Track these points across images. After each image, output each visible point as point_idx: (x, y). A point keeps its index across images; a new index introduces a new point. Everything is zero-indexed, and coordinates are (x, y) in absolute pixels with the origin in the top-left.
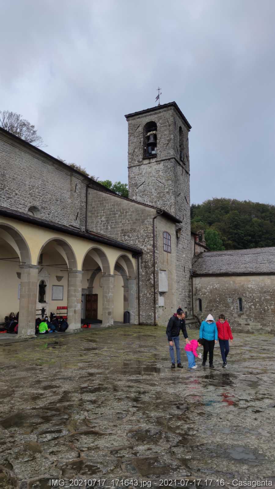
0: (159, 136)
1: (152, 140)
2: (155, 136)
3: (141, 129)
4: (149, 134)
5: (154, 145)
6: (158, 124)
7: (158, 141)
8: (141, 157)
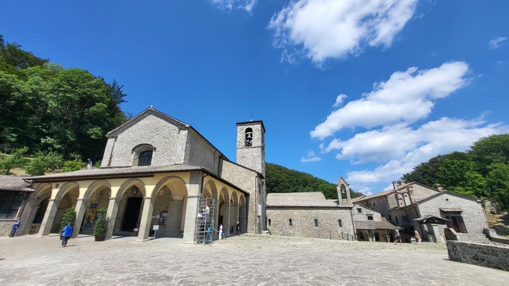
0: (253, 135)
1: (249, 137)
2: (251, 135)
3: (244, 131)
4: (248, 133)
5: (251, 139)
6: (253, 130)
7: (253, 137)
8: (244, 144)
